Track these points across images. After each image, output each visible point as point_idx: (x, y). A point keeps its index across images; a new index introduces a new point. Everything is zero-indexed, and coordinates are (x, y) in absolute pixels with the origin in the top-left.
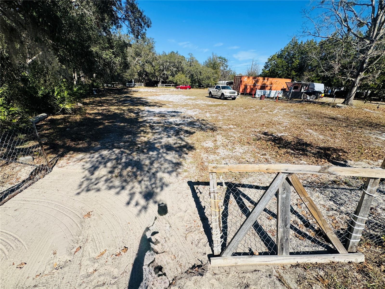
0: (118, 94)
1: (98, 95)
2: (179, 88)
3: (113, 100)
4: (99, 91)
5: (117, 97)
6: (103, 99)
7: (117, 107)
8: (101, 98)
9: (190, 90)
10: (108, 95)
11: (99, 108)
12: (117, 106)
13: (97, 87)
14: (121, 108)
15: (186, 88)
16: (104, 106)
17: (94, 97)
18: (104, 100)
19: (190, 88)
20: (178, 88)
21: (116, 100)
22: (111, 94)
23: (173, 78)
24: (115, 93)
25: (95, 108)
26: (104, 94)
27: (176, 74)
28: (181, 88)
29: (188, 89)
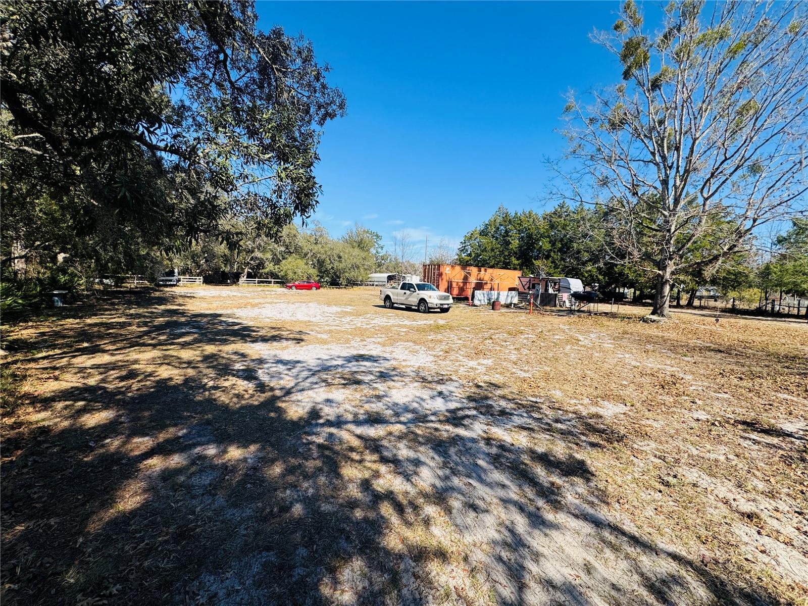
0: (139, 305)
1: (70, 310)
2: (293, 288)
3: (130, 324)
4: (73, 297)
5: (139, 316)
6: (89, 321)
7: (156, 353)
8: (80, 318)
9: (318, 291)
10: (107, 310)
11: (83, 361)
12: (154, 346)
13: (69, 286)
14: (175, 354)
15: (309, 288)
16: (104, 351)
17: (53, 316)
18: (96, 325)
19: (318, 288)
20: (291, 287)
21: (139, 326)
22: (113, 304)
23: (276, 267)
24: (130, 303)
25: (64, 361)
26: (92, 306)
27: (283, 259)
28: (299, 287)
29: (314, 288)
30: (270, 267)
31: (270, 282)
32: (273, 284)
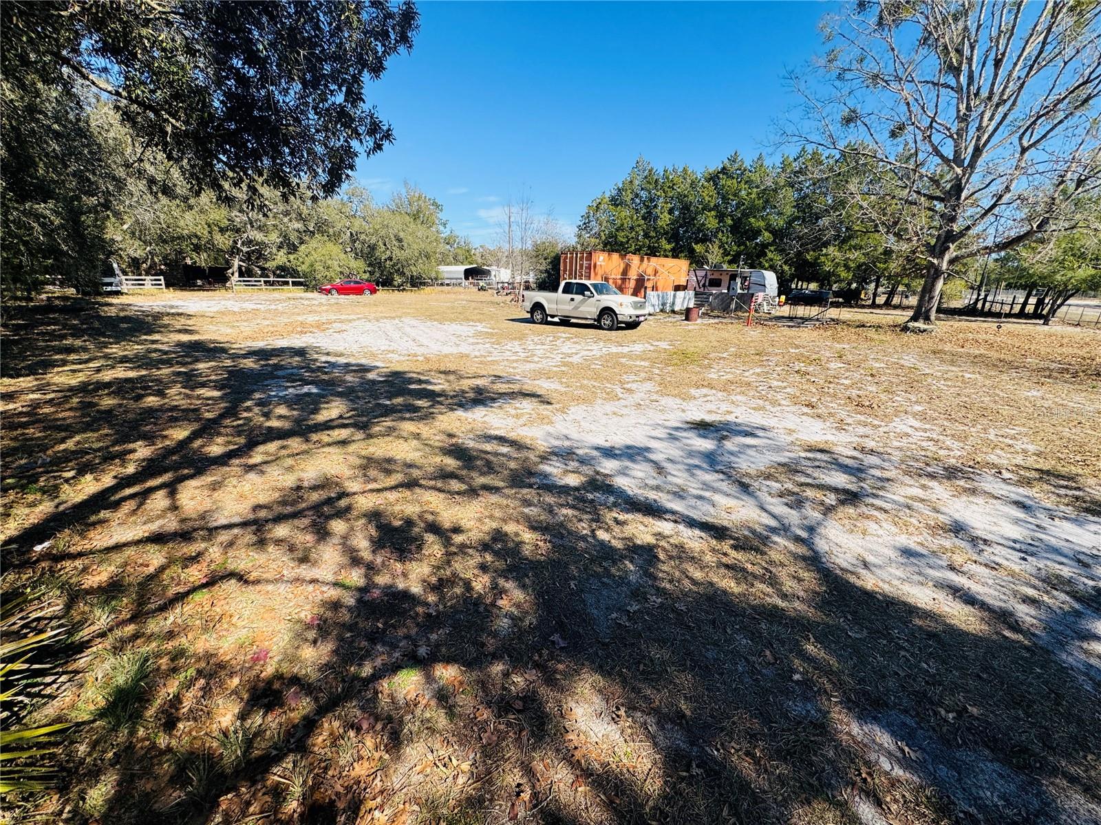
2: (334, 292)
9: (375, 296)
15: (358, 291)
19: (373, 291)
20: (328, 291)
23: (291, 257)
27: (301, 243)
28: (342, 290)
29: (367, 292)
30: (281, 258)
31: (287, 283)
32: (290, 287)
